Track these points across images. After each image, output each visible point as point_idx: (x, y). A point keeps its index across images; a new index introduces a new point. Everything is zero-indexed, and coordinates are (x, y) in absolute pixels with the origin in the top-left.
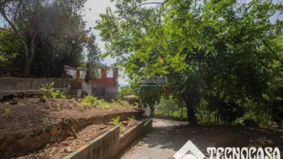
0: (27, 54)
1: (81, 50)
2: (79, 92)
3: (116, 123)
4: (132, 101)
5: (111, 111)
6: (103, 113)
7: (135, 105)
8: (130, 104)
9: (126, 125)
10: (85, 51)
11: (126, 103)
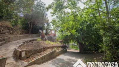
0: (30, 27)
1: (45, 25)
2: (44, 39)
3: (56, 49)
4: (61, 42)
5: (54, 45)
6: (52, 46)
7: (62, 43)
8: (60, 43)
9: (58, 49)
10: (46, 25)
11: (58, 42)
